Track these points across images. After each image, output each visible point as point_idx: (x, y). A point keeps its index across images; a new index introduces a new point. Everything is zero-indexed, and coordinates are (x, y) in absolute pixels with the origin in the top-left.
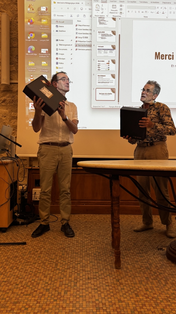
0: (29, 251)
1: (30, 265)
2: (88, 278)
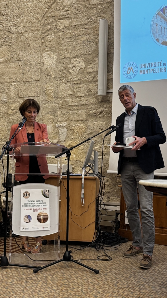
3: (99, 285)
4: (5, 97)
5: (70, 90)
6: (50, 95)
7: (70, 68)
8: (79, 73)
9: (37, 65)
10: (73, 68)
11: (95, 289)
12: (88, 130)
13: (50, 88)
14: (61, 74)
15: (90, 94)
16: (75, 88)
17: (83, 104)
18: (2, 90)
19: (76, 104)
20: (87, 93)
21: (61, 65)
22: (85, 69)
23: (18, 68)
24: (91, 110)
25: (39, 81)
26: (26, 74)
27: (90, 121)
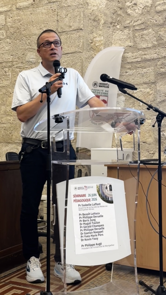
4: (32, 56)
5: (129, 40)
6: (98, 49)
7: (129, 7)
8: (142, 13)
9: (78, 7)
10: (133, 7)
12: (159, 97)
13: (98, 39)
14: (114, 17)
15: (160, 43)
16: (136, 37)
17: (149, 58)
18: (28, 47)
19: (139, 60)
20: (156, 43)
21: (114, 5)
22: (151, 6)
23: (50, 13)
24: (162, 68)
25: (81, 29)
26: (62, 21)
27: (160, 83)
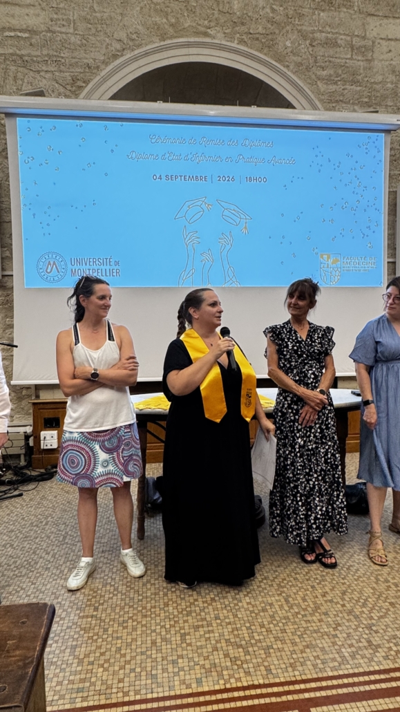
0: (30, 522)
1: (30, 540)
2: (103, 551)
3: (42, 549)
11: (41, 558)
